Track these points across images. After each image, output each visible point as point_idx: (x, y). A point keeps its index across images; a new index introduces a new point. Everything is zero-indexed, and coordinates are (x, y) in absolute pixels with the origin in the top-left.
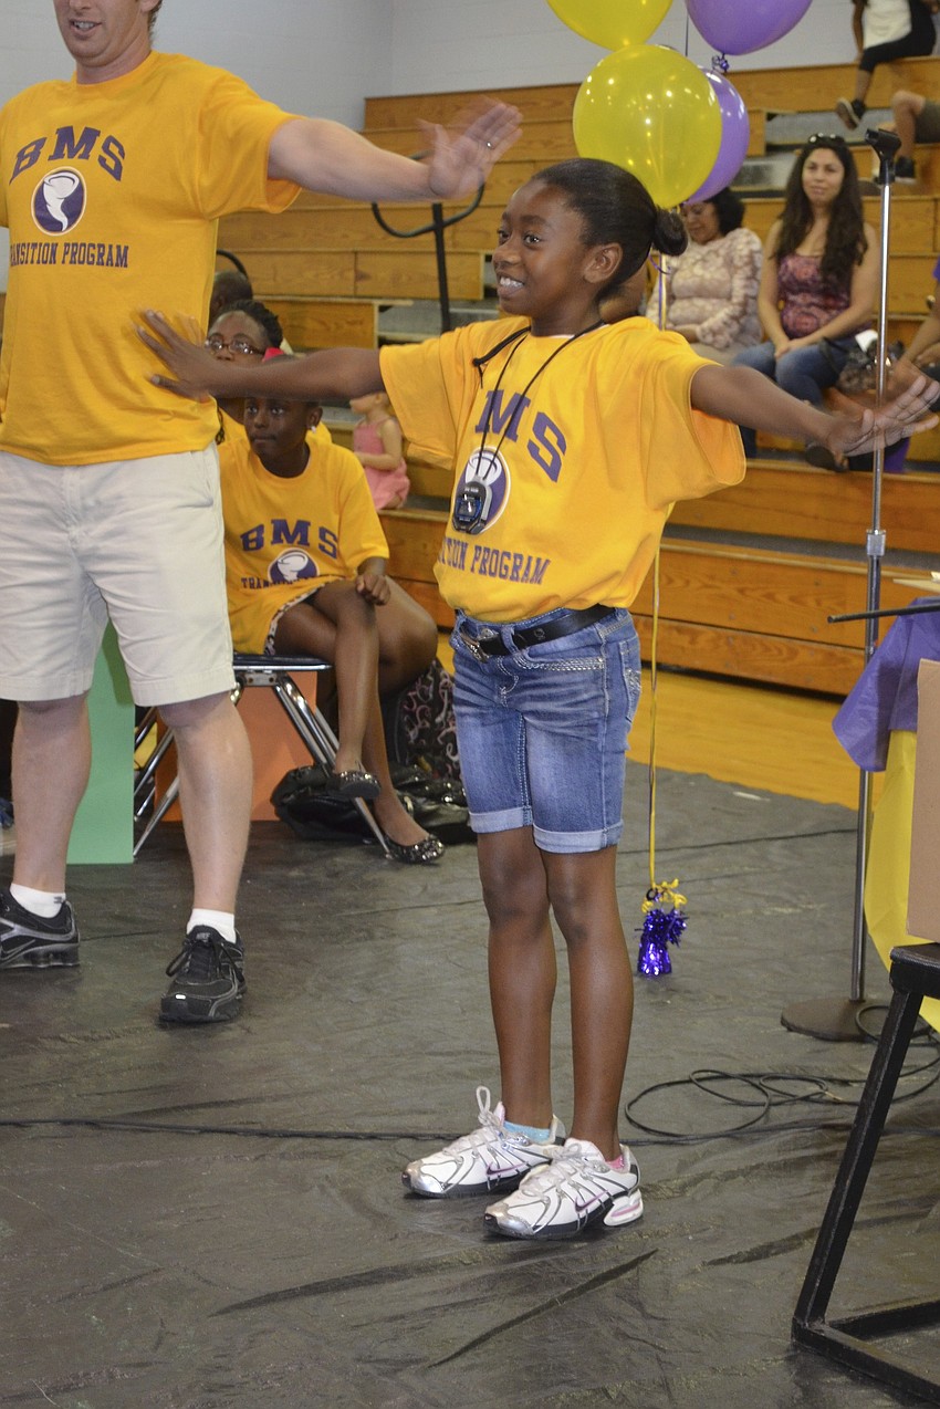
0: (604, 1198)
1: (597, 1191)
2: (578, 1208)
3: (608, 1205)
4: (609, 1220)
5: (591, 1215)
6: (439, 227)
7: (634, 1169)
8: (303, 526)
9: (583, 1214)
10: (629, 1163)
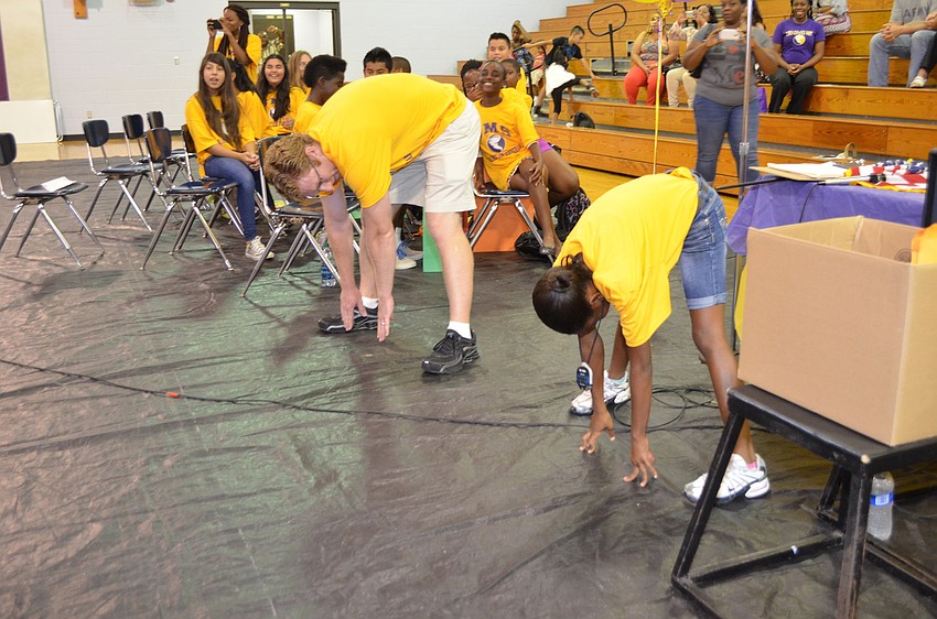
0: (745, 484)
1: (741, 481)
2: (730, 490)
3: (748, 487)
4: (748, 494)
5: (737, 494)
6: (611, 32)
7: (762, 469)
8: (494, 124)
9: (732, 493)
10: (759, 465)
